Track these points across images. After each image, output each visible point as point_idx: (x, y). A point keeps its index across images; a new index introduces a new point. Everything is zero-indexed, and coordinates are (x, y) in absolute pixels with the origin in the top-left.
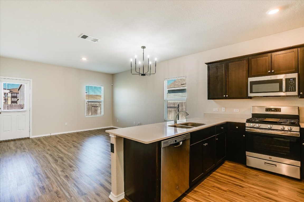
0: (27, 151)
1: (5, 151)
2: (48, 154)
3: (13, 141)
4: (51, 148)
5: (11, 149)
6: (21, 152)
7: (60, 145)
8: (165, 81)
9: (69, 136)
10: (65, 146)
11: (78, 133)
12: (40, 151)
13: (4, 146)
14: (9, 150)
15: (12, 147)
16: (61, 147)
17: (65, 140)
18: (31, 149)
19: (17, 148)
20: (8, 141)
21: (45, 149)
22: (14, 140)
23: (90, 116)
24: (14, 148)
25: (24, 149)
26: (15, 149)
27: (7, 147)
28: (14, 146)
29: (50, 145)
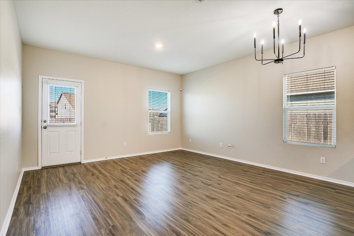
0: (85, 187)
1: (55, 187)
2: (119, 196)
3: (61, 167)
4: (118, 183)
5: (62, 183)
6: (78, 190)
7: (128, 179)
8: (283, 78)
9: (132, 163)
10: (136, 180)
11: (141, 157)
12: (105, 190)
13: (52, 175)
14: (59, 183)
15: (63, 179)
16: (131, 181)
17: (130, 170)
18: (89, 183)
19: (70, 180)
20: (56, 167)
21: (109, 184)
22: (63, 166)
23: (156, 133)
24: (65, 181)
25: (80, 183)
26: (68, 182)
27: (56, 178)
28: (65, 176)
29: (114, 177)
